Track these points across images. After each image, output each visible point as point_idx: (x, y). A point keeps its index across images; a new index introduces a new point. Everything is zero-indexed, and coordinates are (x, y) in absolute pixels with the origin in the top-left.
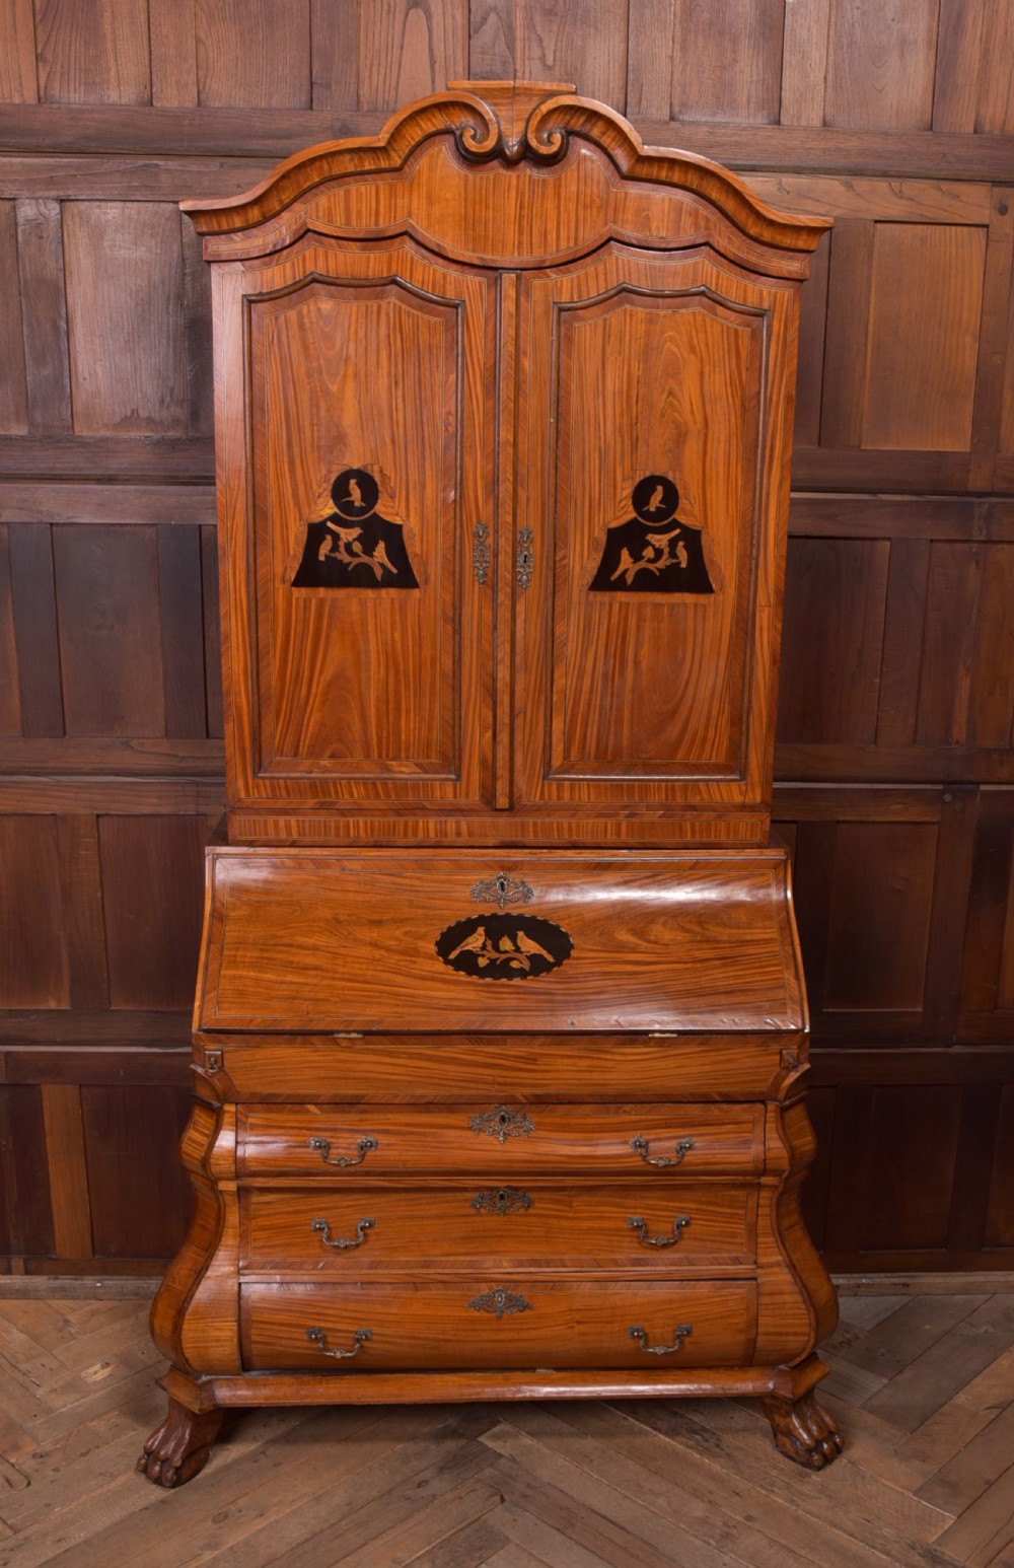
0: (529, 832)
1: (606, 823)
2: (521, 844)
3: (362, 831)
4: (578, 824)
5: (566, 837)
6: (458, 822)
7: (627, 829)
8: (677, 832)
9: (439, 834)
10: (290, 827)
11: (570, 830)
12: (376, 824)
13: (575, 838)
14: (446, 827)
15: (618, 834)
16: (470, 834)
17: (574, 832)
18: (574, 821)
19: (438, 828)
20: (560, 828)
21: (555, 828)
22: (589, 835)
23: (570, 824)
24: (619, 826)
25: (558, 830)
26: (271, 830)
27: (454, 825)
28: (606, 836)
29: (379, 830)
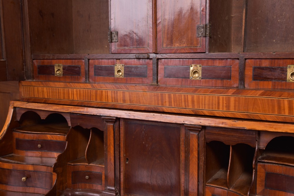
0: (166, 102)
1: (218, 98)
2: (161, 110)
3: (75, 96)
4: (198, 98)
5: (191, 107)
6: (124, 93)
7: (235, 103)
8: (276, 108)
9: (113, 100)
10: (44, 92)
11: (193, 102)
12: (82, 92)
13: (196, 107)
14: (117, 96)
15: (228, 107)
16: (131, 101)
17: (196, 103)
18: (195, 96)
19: (113, 96)
20: (186, 101)
21: (183, 100)
22: (207, 106)
23: (193, 98)
24: (228, 101)
25: (185, 101)
26: (36, 93)
27: (121, 94)
28: (218, 108)
29: (83, 96)
